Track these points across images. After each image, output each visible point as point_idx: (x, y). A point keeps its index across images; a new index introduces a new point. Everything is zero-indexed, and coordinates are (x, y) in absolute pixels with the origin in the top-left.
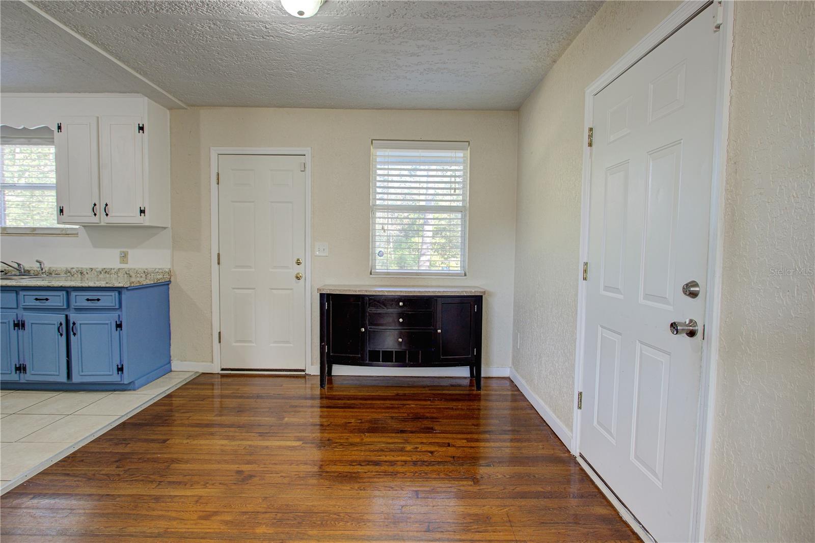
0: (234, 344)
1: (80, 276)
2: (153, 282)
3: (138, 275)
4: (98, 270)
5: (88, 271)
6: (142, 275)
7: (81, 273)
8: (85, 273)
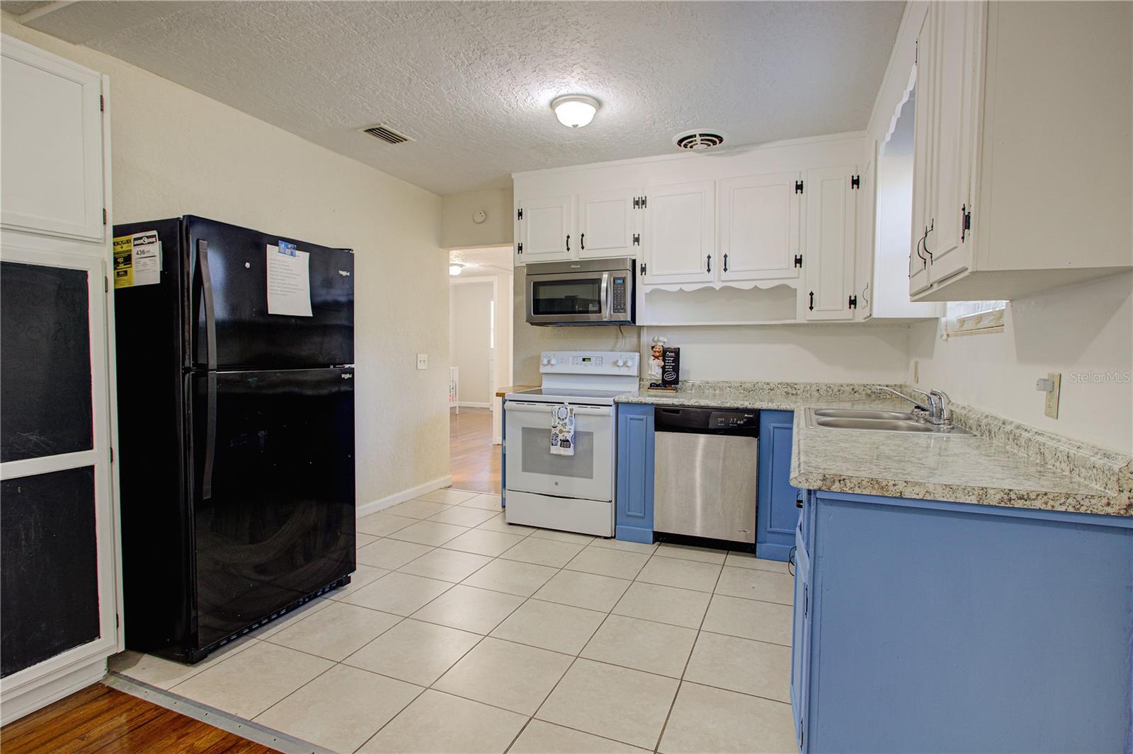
2: (973, 500)
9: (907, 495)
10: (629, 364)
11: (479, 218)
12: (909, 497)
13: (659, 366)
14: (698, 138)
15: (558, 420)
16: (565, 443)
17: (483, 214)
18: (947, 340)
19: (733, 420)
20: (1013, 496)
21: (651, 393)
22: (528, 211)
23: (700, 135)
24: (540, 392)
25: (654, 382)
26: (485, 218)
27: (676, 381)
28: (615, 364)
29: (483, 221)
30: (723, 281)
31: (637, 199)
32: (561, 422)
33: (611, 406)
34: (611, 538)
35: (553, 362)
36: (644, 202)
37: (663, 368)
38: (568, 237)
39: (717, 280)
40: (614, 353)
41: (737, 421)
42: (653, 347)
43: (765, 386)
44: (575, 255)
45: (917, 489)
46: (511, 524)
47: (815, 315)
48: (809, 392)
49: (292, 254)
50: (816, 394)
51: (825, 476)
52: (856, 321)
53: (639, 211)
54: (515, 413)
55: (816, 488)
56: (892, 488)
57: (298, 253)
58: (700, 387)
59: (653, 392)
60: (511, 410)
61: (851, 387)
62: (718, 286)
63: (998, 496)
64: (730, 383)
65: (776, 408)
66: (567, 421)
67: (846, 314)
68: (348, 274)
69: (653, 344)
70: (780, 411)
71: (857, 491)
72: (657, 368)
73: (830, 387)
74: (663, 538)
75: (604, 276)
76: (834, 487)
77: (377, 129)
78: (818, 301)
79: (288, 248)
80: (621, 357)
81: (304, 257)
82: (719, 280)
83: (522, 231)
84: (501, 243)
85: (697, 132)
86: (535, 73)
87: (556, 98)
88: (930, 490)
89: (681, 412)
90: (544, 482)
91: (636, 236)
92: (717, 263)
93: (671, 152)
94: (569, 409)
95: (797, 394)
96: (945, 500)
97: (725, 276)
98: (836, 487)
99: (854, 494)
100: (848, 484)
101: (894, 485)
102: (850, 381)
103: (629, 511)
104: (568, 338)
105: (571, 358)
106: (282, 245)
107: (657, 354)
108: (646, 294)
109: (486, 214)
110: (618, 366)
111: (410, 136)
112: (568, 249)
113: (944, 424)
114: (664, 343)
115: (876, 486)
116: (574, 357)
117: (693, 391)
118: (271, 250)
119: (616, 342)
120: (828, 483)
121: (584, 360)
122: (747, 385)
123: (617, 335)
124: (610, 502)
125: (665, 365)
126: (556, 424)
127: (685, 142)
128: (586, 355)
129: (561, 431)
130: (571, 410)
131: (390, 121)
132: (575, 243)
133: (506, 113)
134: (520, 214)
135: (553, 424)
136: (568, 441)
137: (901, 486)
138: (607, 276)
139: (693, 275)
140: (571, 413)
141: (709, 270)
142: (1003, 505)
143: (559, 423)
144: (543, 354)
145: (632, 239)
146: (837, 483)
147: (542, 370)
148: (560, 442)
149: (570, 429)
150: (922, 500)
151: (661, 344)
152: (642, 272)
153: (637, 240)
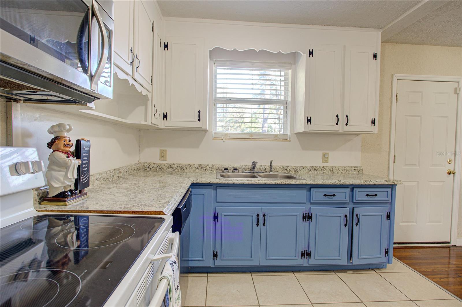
0: (401, 224)
37: (80, 167)
62: (131, 81)
82: (132, 77)
97: (136, 74)
107: (68, 149)
125: (82, 164)
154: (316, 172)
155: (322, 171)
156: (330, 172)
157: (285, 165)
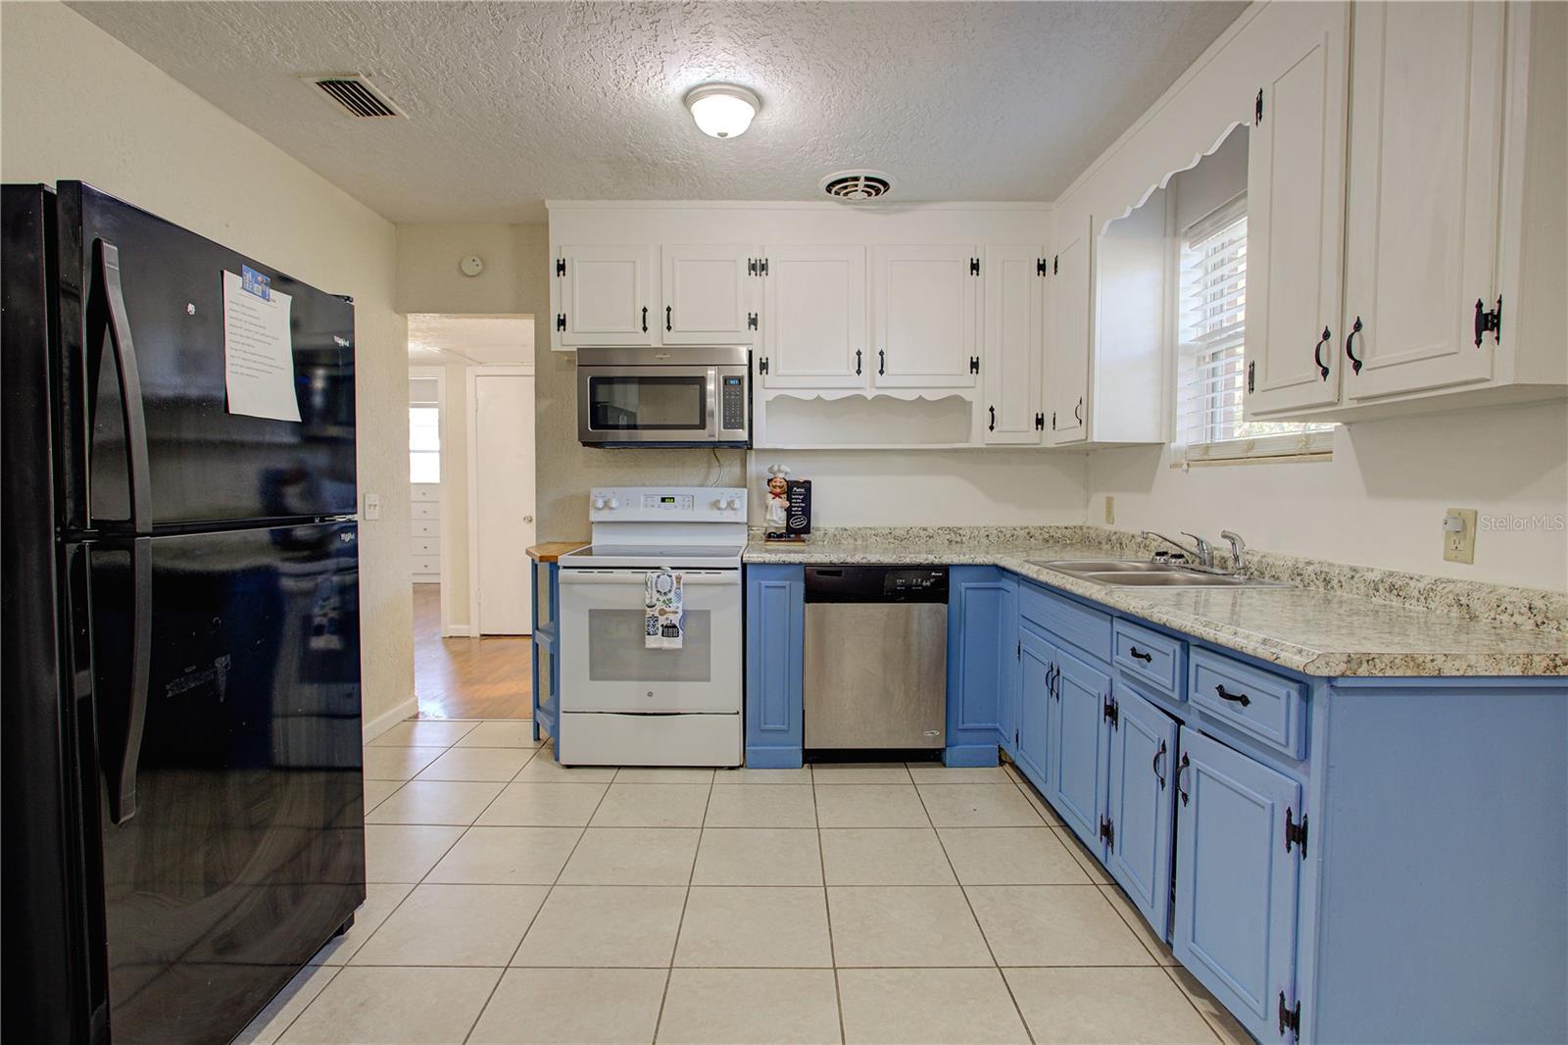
1: (1322, 589)
2: (1517, 671)
3: (1505, 617)
4: (1370, 576)
5: (1343, 579)
6: (1517, 618)
7: (1327, 582)
8: (1335, 583)
9: (1446, 672)
10: (737, 505)
11: (470, 268)
12: (1449, 675)
13: (782, 507)
14: (862, 183)
15: (658, 595)
16: (670, 630)
17: (479, 262)
18: (1187, 471)
19: (917, 581)
20: (1559, 662)
21: (769, 548)
22: (576, 264)
23: (867, 179)
24: (589, 552)
25: (773, 531)
26: (483, 269)
27: (807, 530)
28: (715, 505)
29: (478, 274)
30: (878, 388)
31: (753, 262)
32: (662, 598)
33: (736, 569)
34: (741, 766)
35: (614, 504)
36: (764, 267)
37: (788, 510)
38: (645, 310)
39: (868, 386)
40: (706, 489)
41: (922, 581)
42: (770, 481)
43: (922, 533)
44: (653, 339)
45: (1457, 664)
46: (569, 767)
47: (994, 438)
48: (978, 539)
49: (265, 296)
50: (985, 541)
51: (1349, 656)
52: (1044, 445)
53: (755, 280)
54: (575, 588)
55: (1338, 673)
56: (1429, 665)
57: (273, 293)
58: (835, 535)
59: (773, 545)
60: (571, 583)
61: (1026, 531)
62: (870, 394)
63: (1544, 664)
64: (875, 529)
65: (970, 561)
66: (671, 595)
67: (1031, 436)
68: (347, 344)
69: (772, 476)
70: (976, 565)
71: (1389, 673)
72: (779, 510)
73: (1001, 532)
74: (816, 758)
75: (709, 372)
76: (1360, 670)
77: (349, 83)
78: (999, 421)
79: (257, 282)
80: (724, 494)
81: (282, 302)
82: (873, 385)
83: (562, 295)
84: (511, 312)
85: (862, 173)
86: (694, 37)
87: (700, 86)
88: (1473, 663)
89: (843, 574)
90: (629, 693)
91: (753, 316)
92: (870, 362)
93: (817, 198)
94: (674, 578)
95: (962, 543)
96: (1487, 674)
97: (880, 380)
98: (1363, 671)
99: (1384, 677)
100: (1379, 665)
101: (1432, 661)
102: (1024, 524)
103: (765, 724)
104: (630, 466)
105: (642, 498)
106: (249, 274)
107: (778, 490)
108: (767, 402)
109: (483, 264)
110: (719, 509)
111: (403, 107)
112: (645, 329)
113: (1239, 574)
114: (786, 474)
115: (1411, 664)
116: (647, 496)
117: (826, 543)
118: (231, 281)
119: (709, 473)
120: (1354, 665)
121: (663, 500)
122: (897, 533)
123: (709, 462)
124: (738, 713)
125: (791, 507)
126: (654, 601)
127: (839, 186)
128: (667, 492)
129: (663, 612)
130: (679, 578)
131: (380, 74)
132: (655, 320)
133: (601, 96)
134: (561, 267)
135: (648, 601)
136: (674, 626)
137: (1439, 663)
138: (713, 372)
139: (835, 378)
140: (678, 583)
141: (859, 372)
142: (1548, 673)
143: (658, 600)
144: (594, 492)
145: (747, 321)
146: (1365, 664)
147: (594, 516)
148: (661, 629)
149: (678, 608)
150: (1463, 677)
151: (781, 475)
152: (761, 370)
153: (753, 322)
154: (1396, 603)
155: (1422, 598)
156: (1455, 609)
157: (1303, 555)
